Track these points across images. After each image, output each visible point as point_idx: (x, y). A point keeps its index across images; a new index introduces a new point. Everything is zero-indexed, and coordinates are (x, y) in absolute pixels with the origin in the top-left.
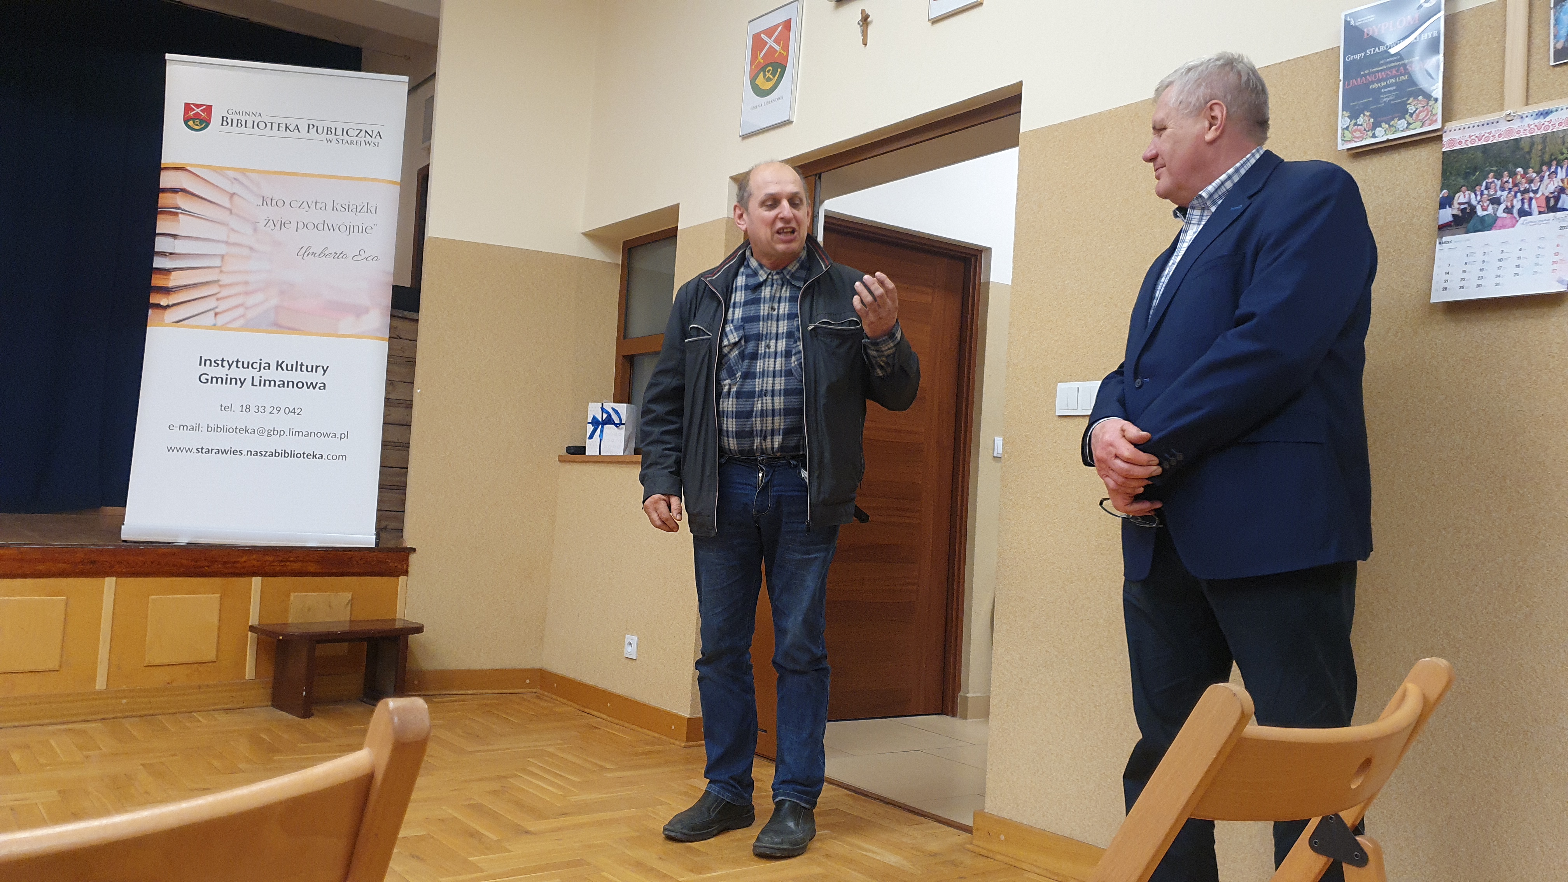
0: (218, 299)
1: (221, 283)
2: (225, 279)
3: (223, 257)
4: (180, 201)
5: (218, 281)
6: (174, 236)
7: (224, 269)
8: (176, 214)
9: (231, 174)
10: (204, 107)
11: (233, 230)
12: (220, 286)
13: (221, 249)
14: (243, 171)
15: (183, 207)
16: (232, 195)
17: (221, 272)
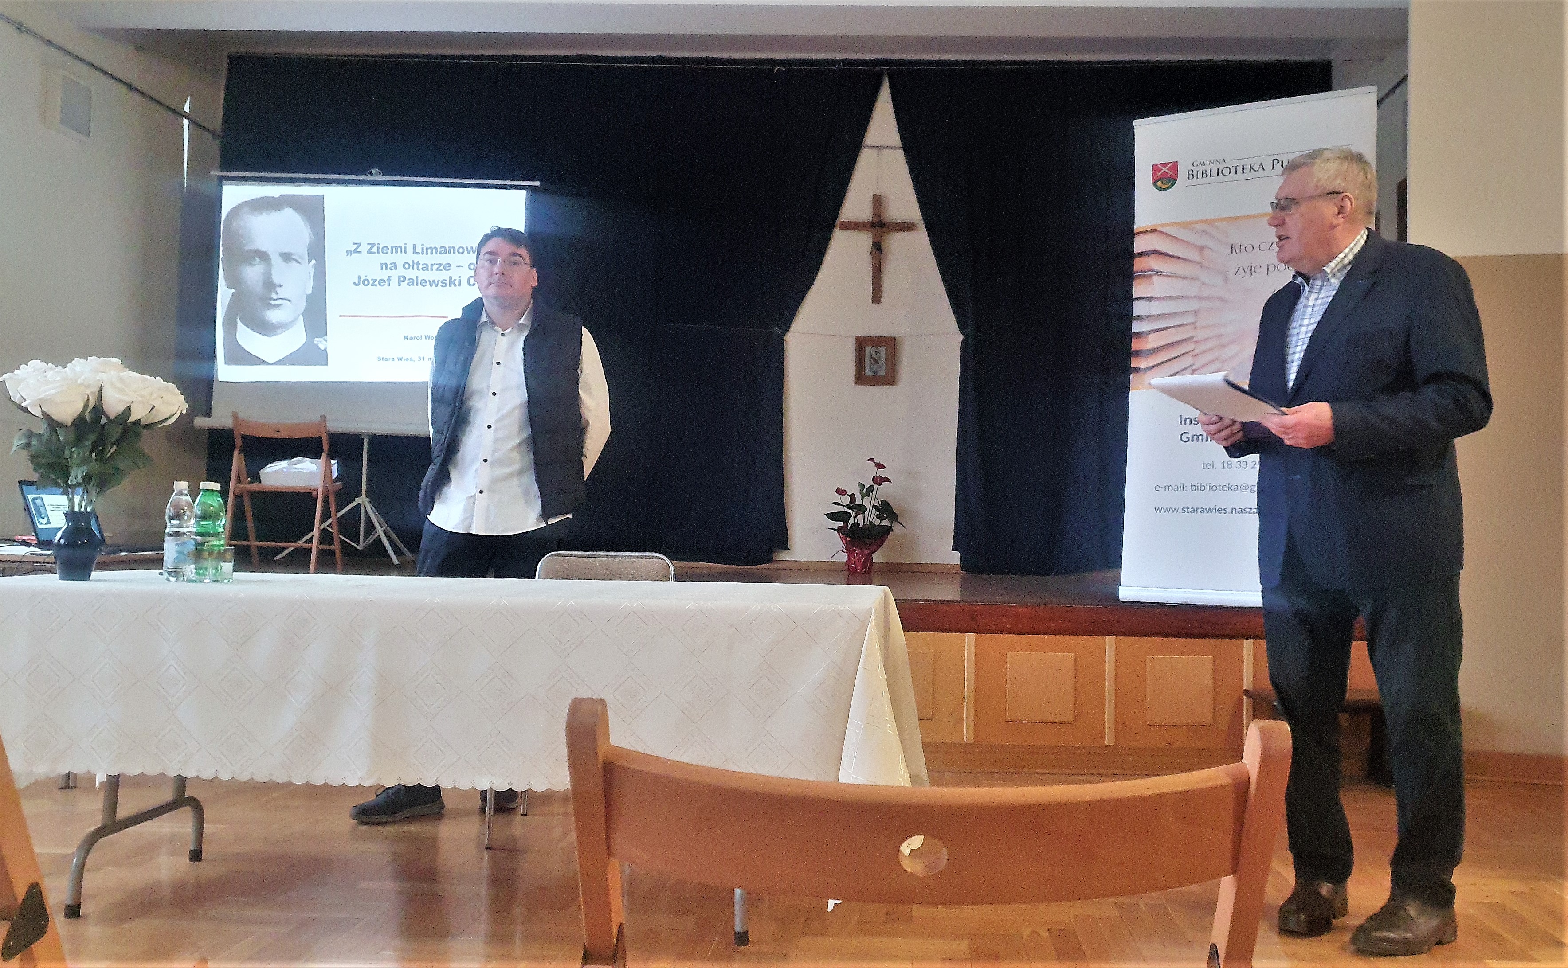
0: (1194, 356)
1: (1195, 339)
2: (1200, 335)
3: (1196, 312)
4: (1153, 263)
5: (1193, 337)
6: (1150, 299)
7: (1198, 325)
8: (1151, 276)
9: (1199, 227)
10: (1170, 165)
11: (1204, 283)
12: (1196, 342)
13: (1194, 305)
14: (1210, 222)
15: (1156, 268)
16: (1201, 249)
17: (1196, 328)
